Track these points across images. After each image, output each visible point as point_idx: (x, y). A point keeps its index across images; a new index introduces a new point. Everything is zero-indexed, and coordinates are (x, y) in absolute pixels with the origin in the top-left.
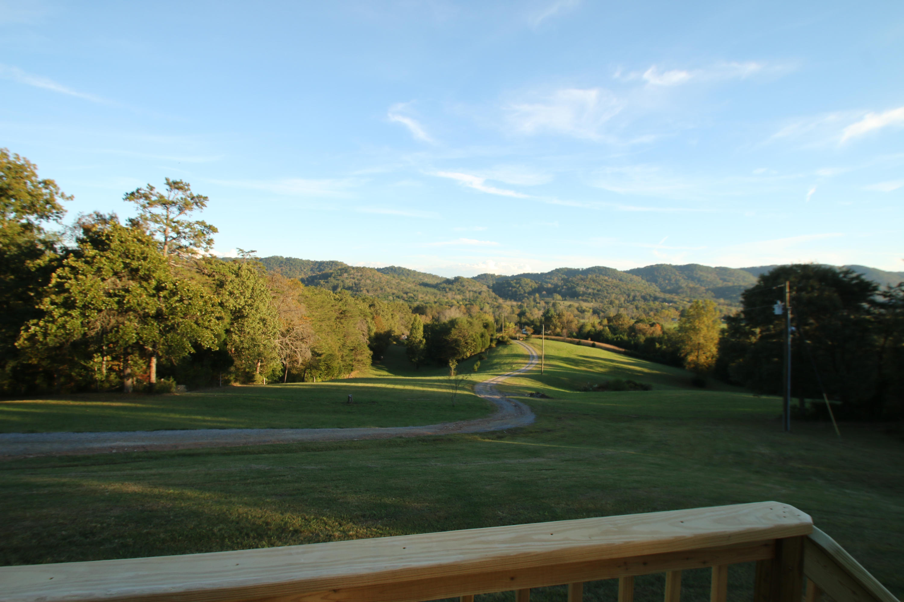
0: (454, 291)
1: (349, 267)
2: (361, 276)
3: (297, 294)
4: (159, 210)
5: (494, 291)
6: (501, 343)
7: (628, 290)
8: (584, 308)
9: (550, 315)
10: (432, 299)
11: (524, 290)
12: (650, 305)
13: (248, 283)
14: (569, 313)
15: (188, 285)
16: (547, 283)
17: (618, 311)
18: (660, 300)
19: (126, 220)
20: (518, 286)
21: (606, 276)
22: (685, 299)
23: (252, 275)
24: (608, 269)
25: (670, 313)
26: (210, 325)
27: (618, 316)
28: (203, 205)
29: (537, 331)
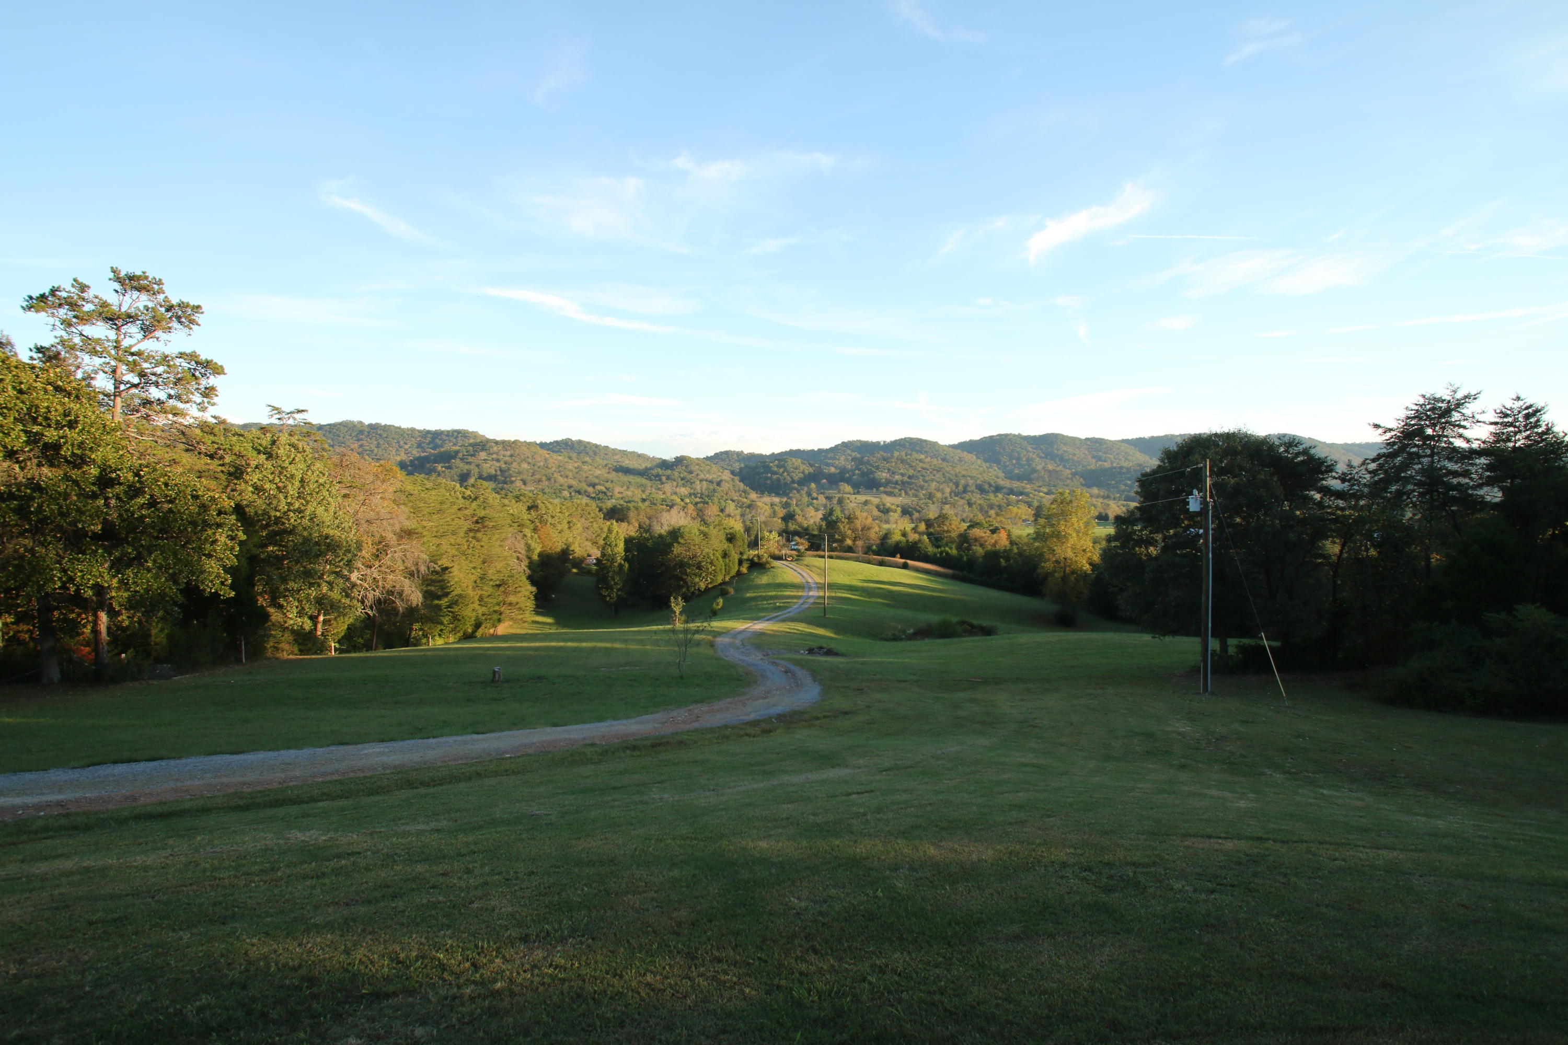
0: (675, 480)
1: (488, 441)
2: (511, 456)
3: (391, 489)
4: (99, 331)
5: (742, 480)
6: (757, 566)
7: (956, 476)
8: (888, 505)
9: (834, 518)
10: (638, 494)
11: (792, 478)
12: (989, 500)
13: (292, 469)
14: (865, 514)
15: (166, 475)
16: (828, 465)
17: (942, 509)
18: (1005, 490)
19: (31, 350)
20: (781, 470)
21: (921, 453)
22: (1042, 489)
23: (299, 455)
24: (925, 441)
25: (1020, 511)
26: (215, 551)
27: (942, 518)
28: (192, 322)
29: (815, 546)
